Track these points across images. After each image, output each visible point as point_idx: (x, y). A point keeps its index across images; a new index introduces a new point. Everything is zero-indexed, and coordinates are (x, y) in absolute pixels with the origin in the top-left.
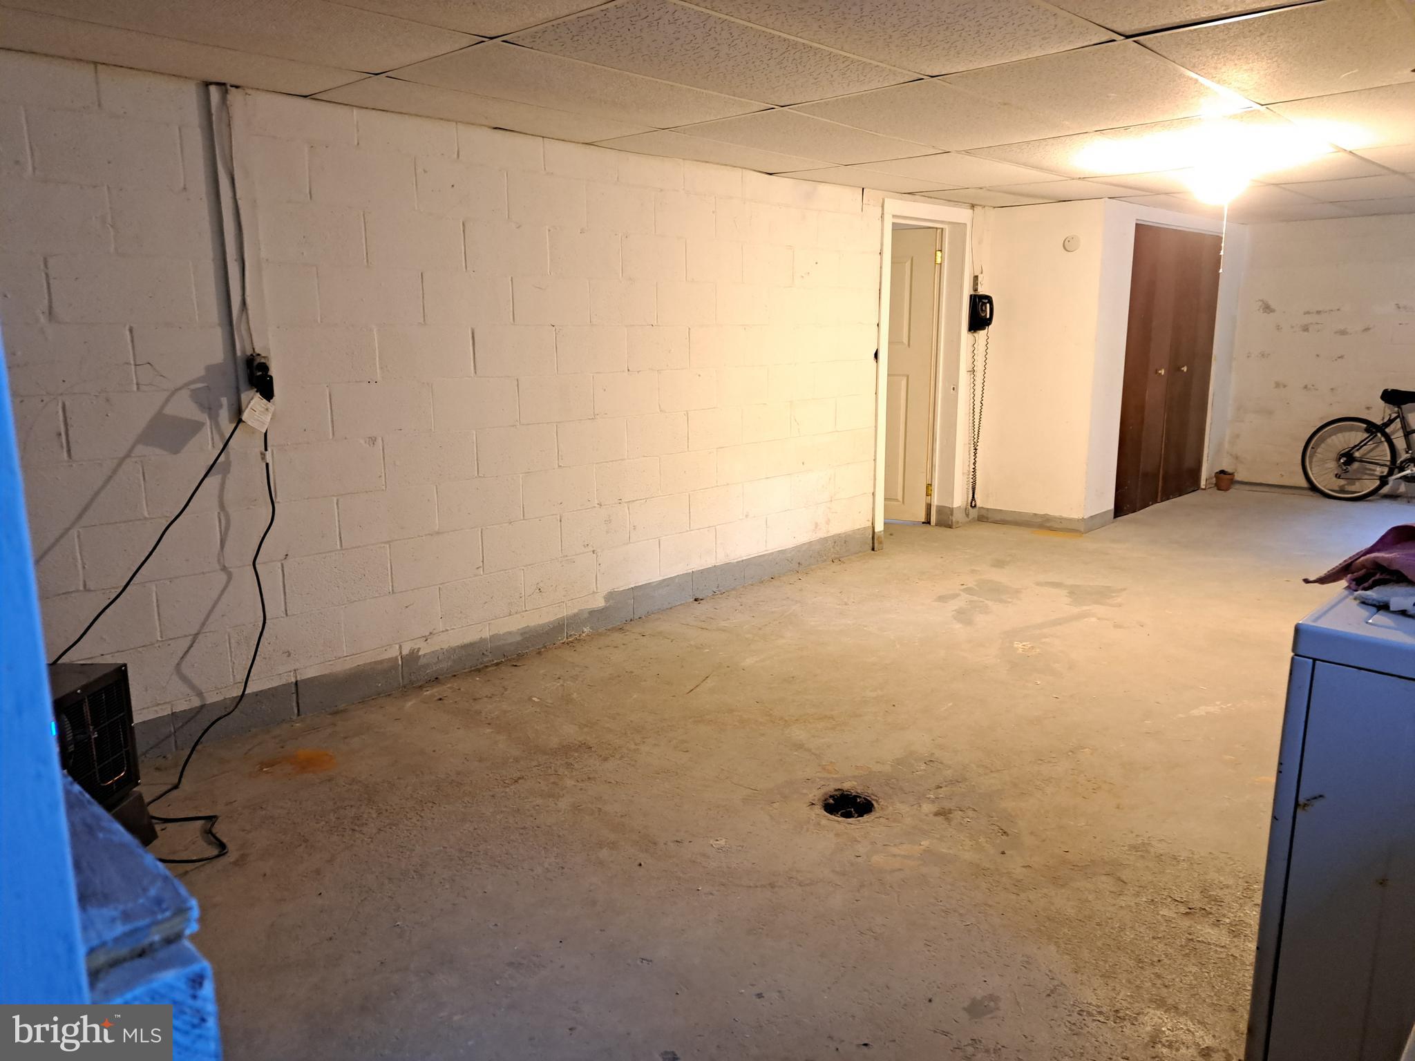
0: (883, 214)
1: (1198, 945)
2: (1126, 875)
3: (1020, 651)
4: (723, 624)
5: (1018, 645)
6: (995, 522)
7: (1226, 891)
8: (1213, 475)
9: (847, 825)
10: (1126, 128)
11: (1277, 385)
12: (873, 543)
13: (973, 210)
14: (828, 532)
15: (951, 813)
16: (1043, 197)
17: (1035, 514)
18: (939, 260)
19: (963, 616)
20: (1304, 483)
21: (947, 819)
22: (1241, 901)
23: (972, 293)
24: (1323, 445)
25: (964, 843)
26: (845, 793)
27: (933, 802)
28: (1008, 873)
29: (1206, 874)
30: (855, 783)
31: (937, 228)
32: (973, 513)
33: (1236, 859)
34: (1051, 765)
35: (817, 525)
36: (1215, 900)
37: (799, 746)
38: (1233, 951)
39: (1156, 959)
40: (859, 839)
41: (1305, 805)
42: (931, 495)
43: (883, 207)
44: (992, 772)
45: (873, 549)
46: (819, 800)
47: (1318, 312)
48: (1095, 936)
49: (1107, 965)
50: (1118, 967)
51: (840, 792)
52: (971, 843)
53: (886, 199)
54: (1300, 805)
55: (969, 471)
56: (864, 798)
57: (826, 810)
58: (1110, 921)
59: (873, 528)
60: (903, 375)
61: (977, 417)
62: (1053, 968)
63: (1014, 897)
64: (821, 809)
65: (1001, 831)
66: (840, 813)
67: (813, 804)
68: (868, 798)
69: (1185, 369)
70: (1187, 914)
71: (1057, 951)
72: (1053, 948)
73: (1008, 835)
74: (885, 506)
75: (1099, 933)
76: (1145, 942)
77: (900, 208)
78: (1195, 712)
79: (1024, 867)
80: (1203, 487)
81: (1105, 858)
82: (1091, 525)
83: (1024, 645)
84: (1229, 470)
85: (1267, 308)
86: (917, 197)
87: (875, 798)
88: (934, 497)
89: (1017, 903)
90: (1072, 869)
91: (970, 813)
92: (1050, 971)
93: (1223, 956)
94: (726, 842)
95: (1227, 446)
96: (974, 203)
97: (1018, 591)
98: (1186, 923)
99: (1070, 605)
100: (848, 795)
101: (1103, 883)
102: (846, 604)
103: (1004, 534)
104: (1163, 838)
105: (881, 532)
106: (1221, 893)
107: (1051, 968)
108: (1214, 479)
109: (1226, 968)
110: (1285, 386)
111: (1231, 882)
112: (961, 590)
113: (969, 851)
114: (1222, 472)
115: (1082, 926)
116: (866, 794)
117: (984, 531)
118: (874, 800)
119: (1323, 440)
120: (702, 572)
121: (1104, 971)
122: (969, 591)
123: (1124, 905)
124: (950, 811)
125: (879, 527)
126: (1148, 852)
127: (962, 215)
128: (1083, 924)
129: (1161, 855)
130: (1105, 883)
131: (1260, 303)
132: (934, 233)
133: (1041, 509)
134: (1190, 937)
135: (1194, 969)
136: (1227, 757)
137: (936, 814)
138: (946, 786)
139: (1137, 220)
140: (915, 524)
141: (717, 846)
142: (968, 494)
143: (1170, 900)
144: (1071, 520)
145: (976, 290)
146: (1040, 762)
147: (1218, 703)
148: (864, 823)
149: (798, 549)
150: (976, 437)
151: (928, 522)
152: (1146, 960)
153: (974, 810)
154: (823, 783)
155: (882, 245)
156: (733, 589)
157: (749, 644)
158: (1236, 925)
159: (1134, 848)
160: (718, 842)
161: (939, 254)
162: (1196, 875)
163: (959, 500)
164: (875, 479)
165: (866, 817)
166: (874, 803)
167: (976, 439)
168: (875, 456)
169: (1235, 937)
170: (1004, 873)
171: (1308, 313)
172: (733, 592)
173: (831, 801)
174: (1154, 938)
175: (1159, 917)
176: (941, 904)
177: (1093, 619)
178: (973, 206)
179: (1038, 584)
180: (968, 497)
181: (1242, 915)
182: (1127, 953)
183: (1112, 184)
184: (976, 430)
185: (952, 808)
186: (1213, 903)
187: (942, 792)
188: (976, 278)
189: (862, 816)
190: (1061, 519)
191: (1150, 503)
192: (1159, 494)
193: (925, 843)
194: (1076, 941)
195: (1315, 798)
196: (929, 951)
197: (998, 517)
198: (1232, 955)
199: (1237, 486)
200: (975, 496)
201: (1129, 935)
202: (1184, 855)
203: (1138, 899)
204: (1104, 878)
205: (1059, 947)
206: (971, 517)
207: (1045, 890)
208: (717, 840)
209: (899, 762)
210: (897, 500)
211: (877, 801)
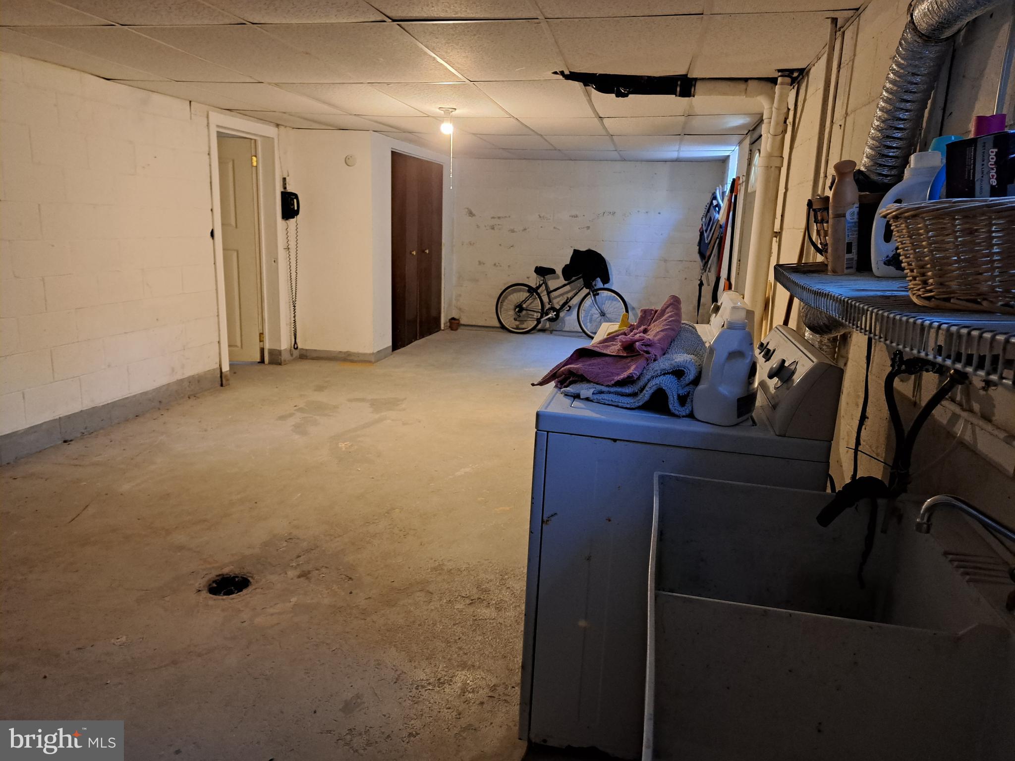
0: (208, 123)
1: (480, 622)
2: (432, 588)
3: (344, 449)
4: (95, 459)
5: (342, 445)
6: (313, 359)
7: (491, 583)
8: (448, 320)
9: (229, 601)
10: (388, 84)
11: (480, 263)
12: (222, 381)
13: (278, 128)
14: (183, 374)
15: (310, 573)
16: (330, 125)
17: (340, 352)
18: (255, 164)
19: (299, 429)
20: (498, 325)
21: (307, 578)
22: (500, 588)
23: (283, 190)
24: (506, 301)
25: (323, 592)
26: (225, 576)
27: (296, 568)
28: (357, 606)
29: (478, 576)
30: (232, 567)
31: (251, 139)
32: (296, 353)
33: (493, 562)
34: (375, 525)
35: (173, 370)
36: (486, 591)
37: (181, 548)
38: (501, 621)
39: (457, 638)
40: (242, 609)
41: (547, 521)
42: (263, 341)
43: (208, 117)
44: (335, 538)
45: (222, 385)
46: (204, 587)
47: (499, 218)
48: (419, 633)
49: (429, 651)
50: (435, 650)
51: (221, 577)
52: (327, 592)
53: (210, 112)
54: (544, 521)
55: (291, 323)
56: (242, 577)
57: (210, 593)
58: (426, 621)
59: (221, 369)
60: (235, 250)
61: (294, 282)
62: (396, 663)
63: (363, 621)
64: (207, 593)
65: (347, 578)
66: (223, 592)
67: (199, 591)
68: (245, 576)
69: (427, 251)
70: (470, 604)
71: (397, 651)
72: (393, 649)
73: (352, 580)
74: (229, 350)
75: (421, 631)
76: (450, 629)
77: (219, 119)
78: (458, 474)
79: (366, 599)
80: (442, 328)
81: (417, 580)
82: (379, 357)
83: (346, 445)
84: (456, 317)
85: (471, 214)
86: (232, 113)
87: (250, 575)
88: (266, 343)
89: (366, 625)
90: (398, 593)
91: (324, 570)
92: (394, 666)
93: (495, 624)
94: (126, 638)
95: (454, 302)
96: (279, 123)
97: (336, 407)
98: (471, 610)
99: (372, 413)
100: (228, 577)
101: (418, 597)
102: (206, 430)
103: (320, 367)
104: (451, 558)
105: (227, 371)
106: (487, 585)
107: (394, 664)
108: (449, 323)
109: (497, 632)
110: (484, 264)
111: (492, 577)
112: (295, 410)
113: (326, 597)
114: (453, 319)
115: (410, 629)
116: (242, 574)
117: (306, 365)
118: (249, 577)
119: (506, 297)
120: (69, 417)
121: (427, 655)
122: (301, 410)
123: (433, 608)
124: (309, 572)
125: (226, 368)
126: (442, 569)
127: (270, 131)
128: (410, 628)
129: (451, 570)
130: (420, 597)
131: (467, 210)
132: (249, 142)
133: (344, 349)
134: (475, 618)
135: (480, 638)
136: (479, 499)
137: (299, 577)
138: (304, 555)
139: (392, 148)
140: (252, 363)
141: (119, 644)
142: (291, 340)
143: (460, 597)
144: (365, 354)
145: (285, 188)
146: (367, 524)
147: (470, 465)
148: (244, 596)
149: (158, 390)
150: (294, 297)
151: (262, 361)
152: (451, 640)
153: (326, 567)
154: (205, 573)
155: (210, 148)
156: (102, 428)
157: (125, 473)
158: (499, 603)
159: (435, 569)
160: (119, 640)
161: (254, 158)
162: (472, 578)
163: (285, 344)
164: (219, 330)
165: (245, 591)
166: (250, 579)
167: (294, 299)
168: (218, 312)
169: (499, 611)
170: (354, 607)
171: (493, 218)
172: (102, 431)
173: (215, 585)
174: (454, 625)
175: (455, 610)
176: (312, 640)
177: (389, 421)
178: (278, 125)
179: (350, 400)
180: (291, 341)
181: (501, 596)
182: (440, 639)
183: (376, 122)
184: (294, 292)
185: (310, 569)
186: (484, 593)
187: (301, 560)
188: (284, 179)
189: (241, 591)
190: (358, 354)
191: (413, 340)
192: (418, 334)
193: (294, 600)
194: (407, 640)
195: (552, 516)
196: (309, 677)
197: (315, 355)
198: (499, 623)
199: (462, 327)
200: (297, 340)
201: (439, 627)
202: (464, 567)
203: (441, 602)
204: (418, 594)
205: (397, 648)
206: (294, 357)
207: (383, 612)
208: (118, 639)
209: (265, 544)
210: (236, 346)
211: (252, 577)
